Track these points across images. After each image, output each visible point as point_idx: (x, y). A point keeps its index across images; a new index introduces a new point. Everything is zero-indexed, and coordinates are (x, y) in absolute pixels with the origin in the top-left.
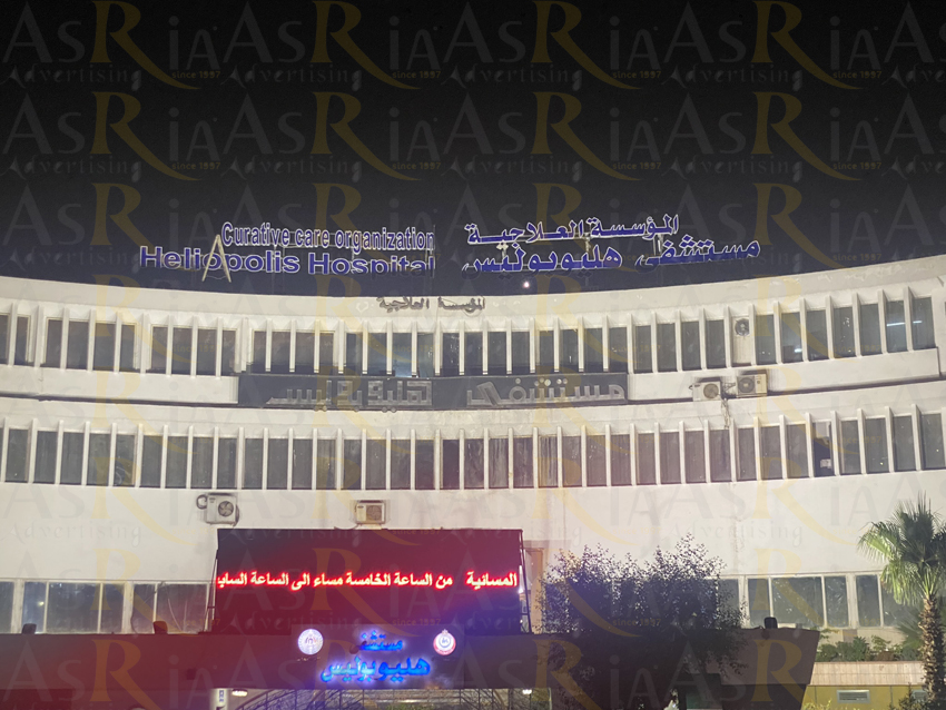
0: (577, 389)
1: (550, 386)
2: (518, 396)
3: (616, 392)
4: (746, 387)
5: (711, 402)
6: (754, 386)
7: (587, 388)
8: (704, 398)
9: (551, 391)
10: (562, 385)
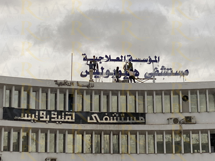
0: (128, 118)
1: (118, 116)
2: (106, 119)
3: (142, 120)
4: (188, 120)
5: (176, 125)
6: (191, 120)
7: (131, 118)
8: (174, 123)
9: (119, 118)
10: (123, 116)
